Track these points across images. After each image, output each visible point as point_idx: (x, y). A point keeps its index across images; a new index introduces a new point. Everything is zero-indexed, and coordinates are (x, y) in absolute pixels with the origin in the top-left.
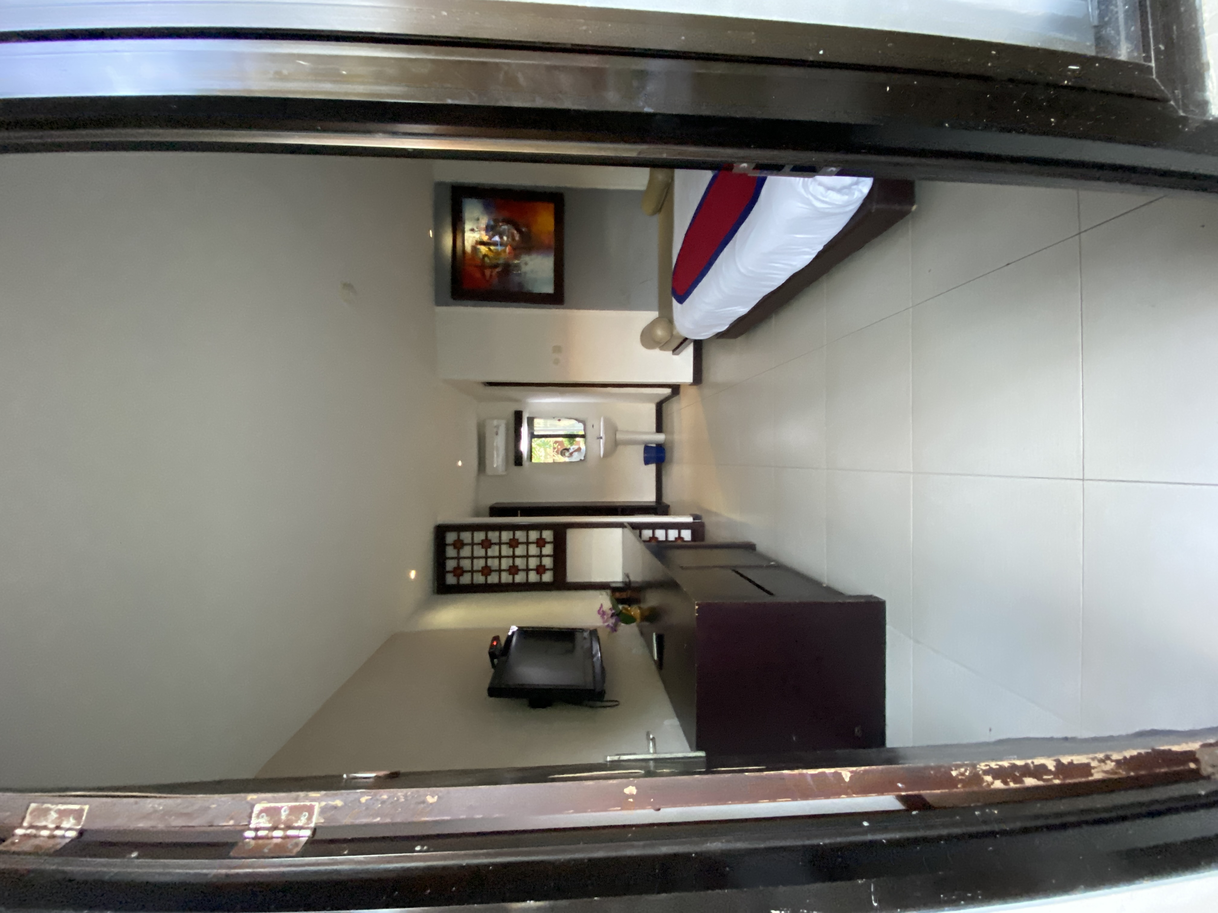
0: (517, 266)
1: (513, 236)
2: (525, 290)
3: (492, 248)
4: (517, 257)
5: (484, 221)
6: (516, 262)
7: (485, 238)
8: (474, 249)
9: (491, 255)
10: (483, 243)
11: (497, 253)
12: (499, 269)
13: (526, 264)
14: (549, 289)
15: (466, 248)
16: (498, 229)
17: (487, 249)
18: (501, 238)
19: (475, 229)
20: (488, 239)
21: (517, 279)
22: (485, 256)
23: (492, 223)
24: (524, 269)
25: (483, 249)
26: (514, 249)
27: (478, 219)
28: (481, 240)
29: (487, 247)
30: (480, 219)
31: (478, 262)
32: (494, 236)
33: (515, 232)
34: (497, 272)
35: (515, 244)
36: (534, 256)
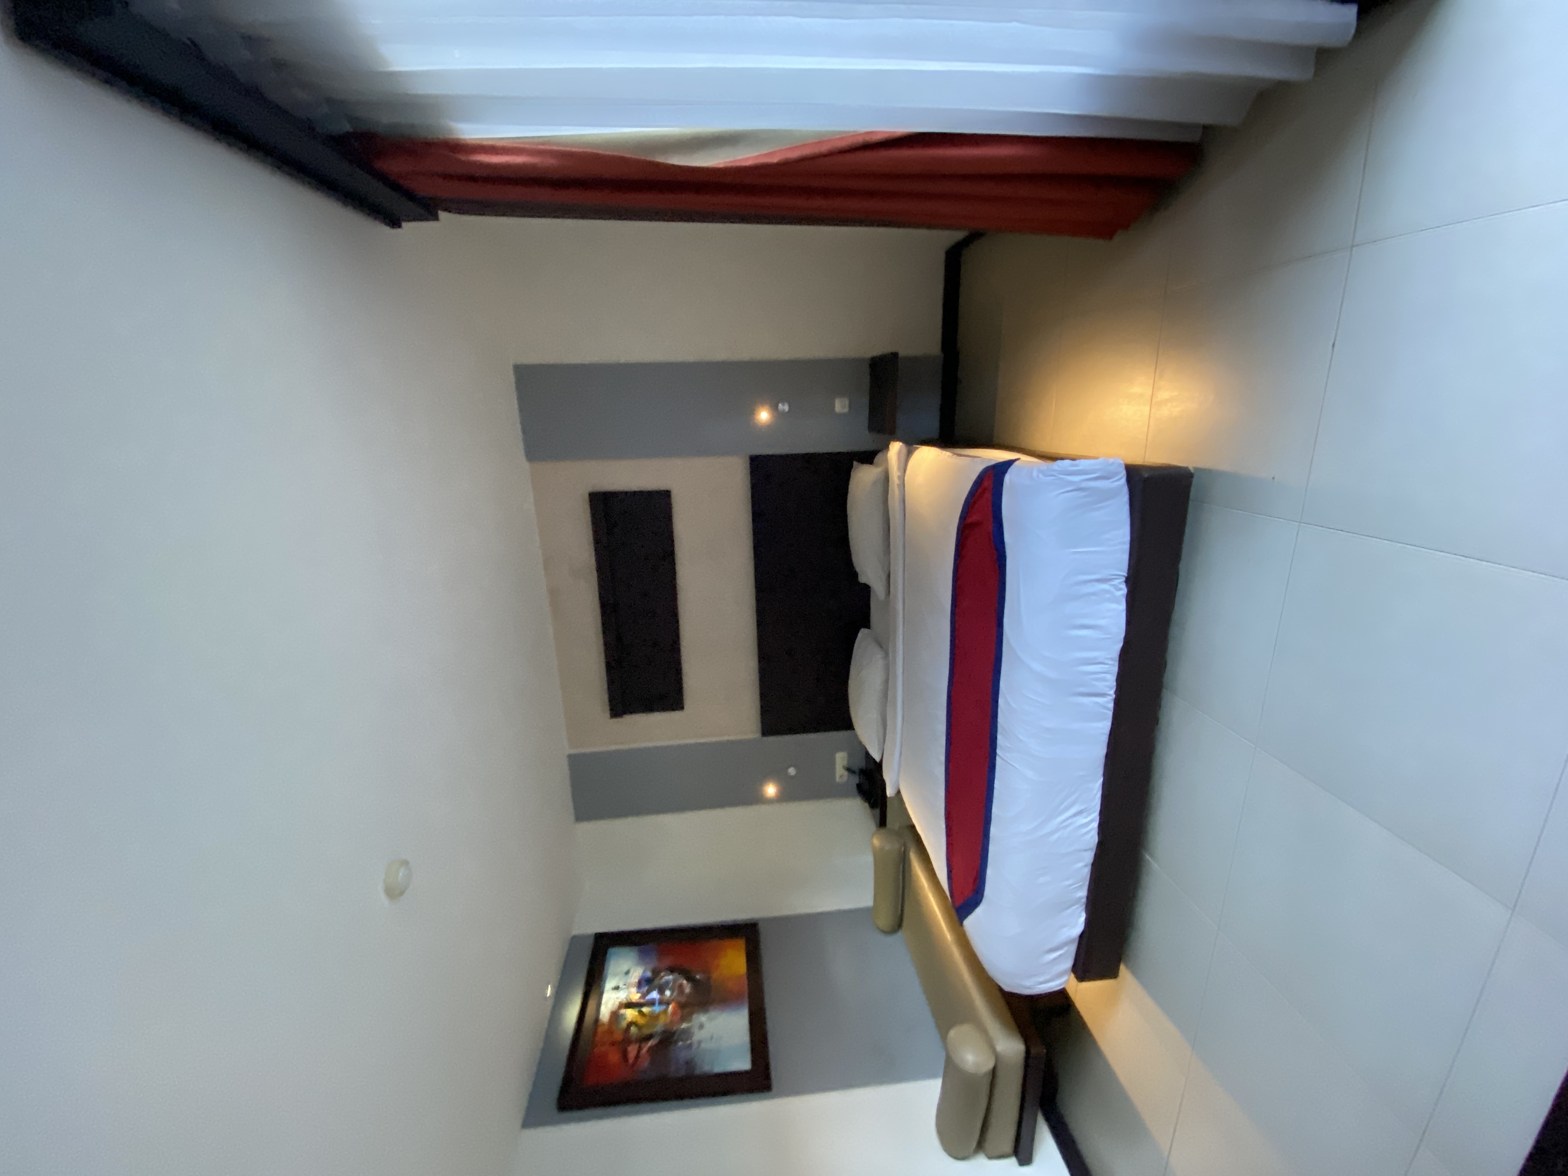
0: (687, 1033)
1: (681, 986)
2: (698, 1072)
3: (645, 1010)
4: (683, 1019)
5: (637, 973)
6: (684, 1026)
7: (636, 997)
8: (615, 1016)
9: (641, 1021)
10: (629, 1005)
11: (654, 1017)
12: (651, 1043)
13: (701, 1026)
14: (743, 1063)
15: (601, 1016)
16: (656, 982)
17: (637, 1013)
18: (661, 991)
19: (621, 986)
20: (640, 998)
21: (683, 1055)
22: (631, 1024)
23: (649, 974)
24: (698, 1035)
25: (630, 1014)
26: (682, 1006)
27: (627, 973)
28: (629, 1001)
29: (637, 1010)
30: (631, 972)
31: (618, 1036)
32: (648, 992)
33: (685, 982)
34: (650, 1048)
35: (683, 999)
36: (713, 1014)
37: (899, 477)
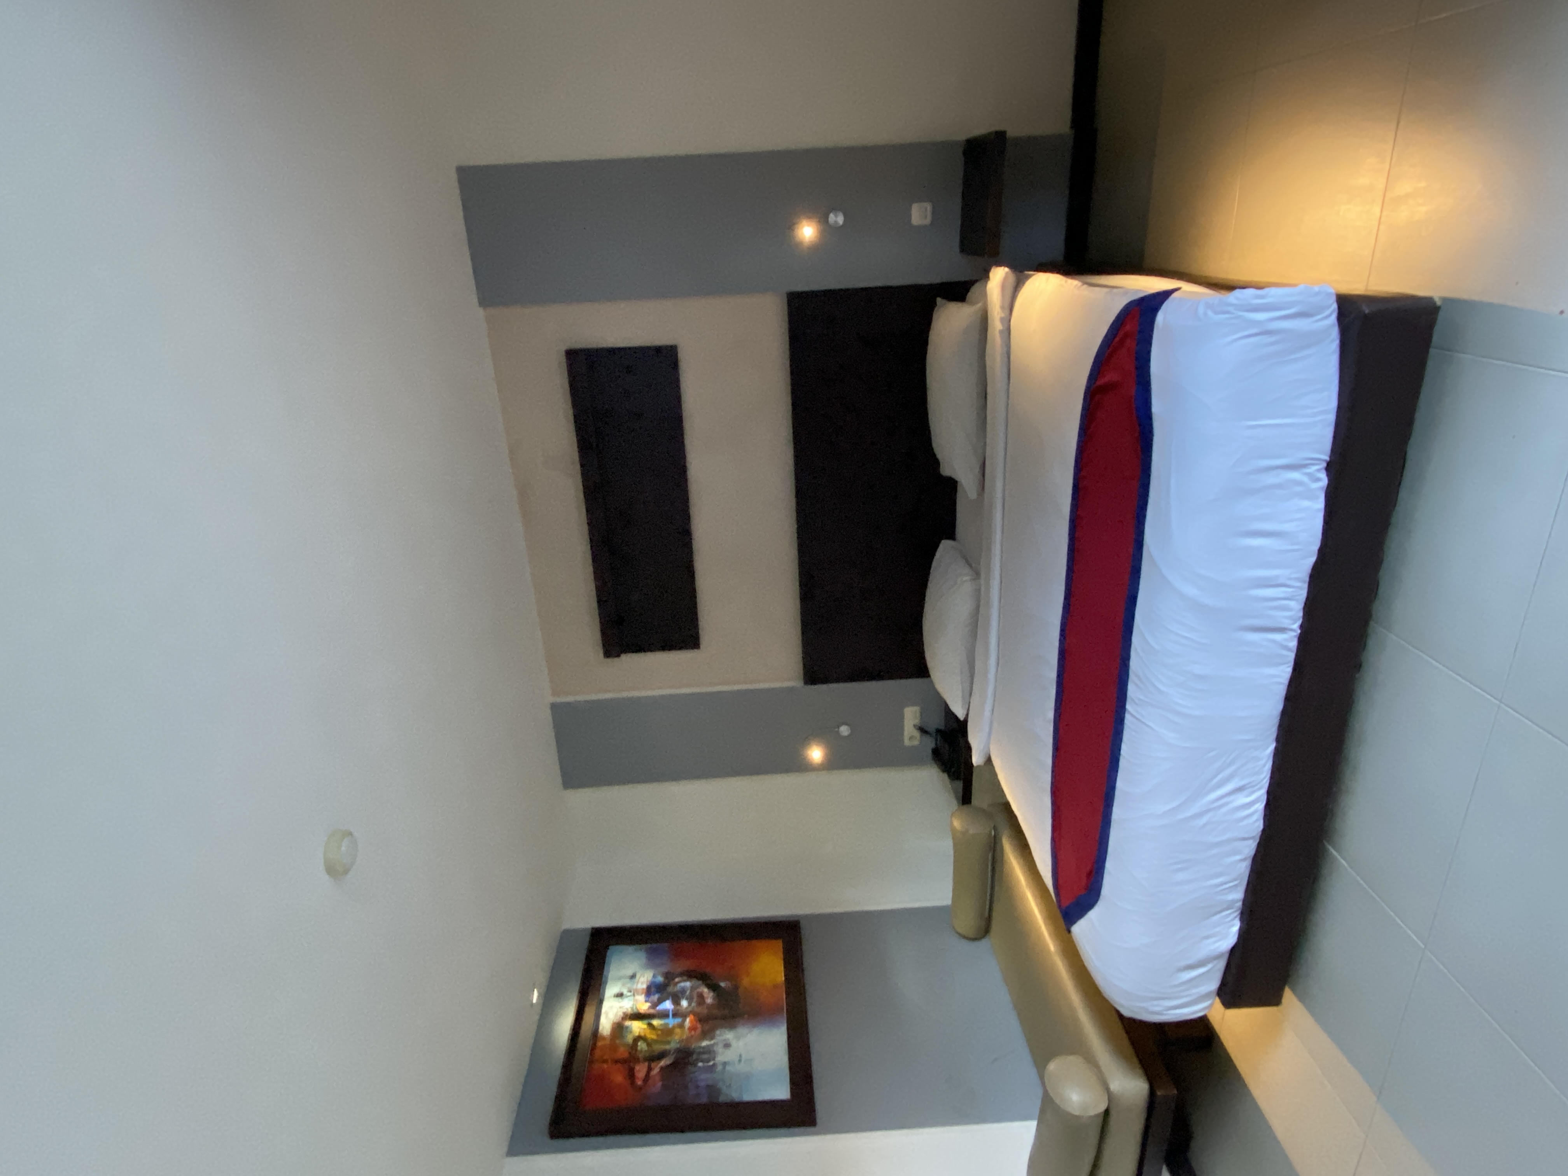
0: (710, 1052)
1: (701, 996)
2: (722, 1099)
3: (655, 1022)
4: (707, 1034)
5: (645, 978)
6: (705, 1043)
7: (644, 1007)
8: (619, 1028)
9: (652, 1036)
10: (637, 1016)
11: (667, 1032)
12: (663, 1063)
13: (727, 1045)
14: (781, 1092)
15: (601, 1028)
16: (670, 989)
17: (645, 1026)
18: (676, 1002)
19: (625, 992)
20: (650, 1008)
21: (704, 1078)
22: (639, 1038)
23: (660, 979)
24: (722, 1056)
25: (637, 1027)
26: (702, 1019)
27: (633, 977)
28: (635, 1011)
29: (646, 1022)
30: (638, 976)
31: (622, 1053)
32: (661, 1001)
33: (706, 990)
34: (662, 1068)
35: (704, 1011)
36: (742, 1030)
37: (1002, 319)
